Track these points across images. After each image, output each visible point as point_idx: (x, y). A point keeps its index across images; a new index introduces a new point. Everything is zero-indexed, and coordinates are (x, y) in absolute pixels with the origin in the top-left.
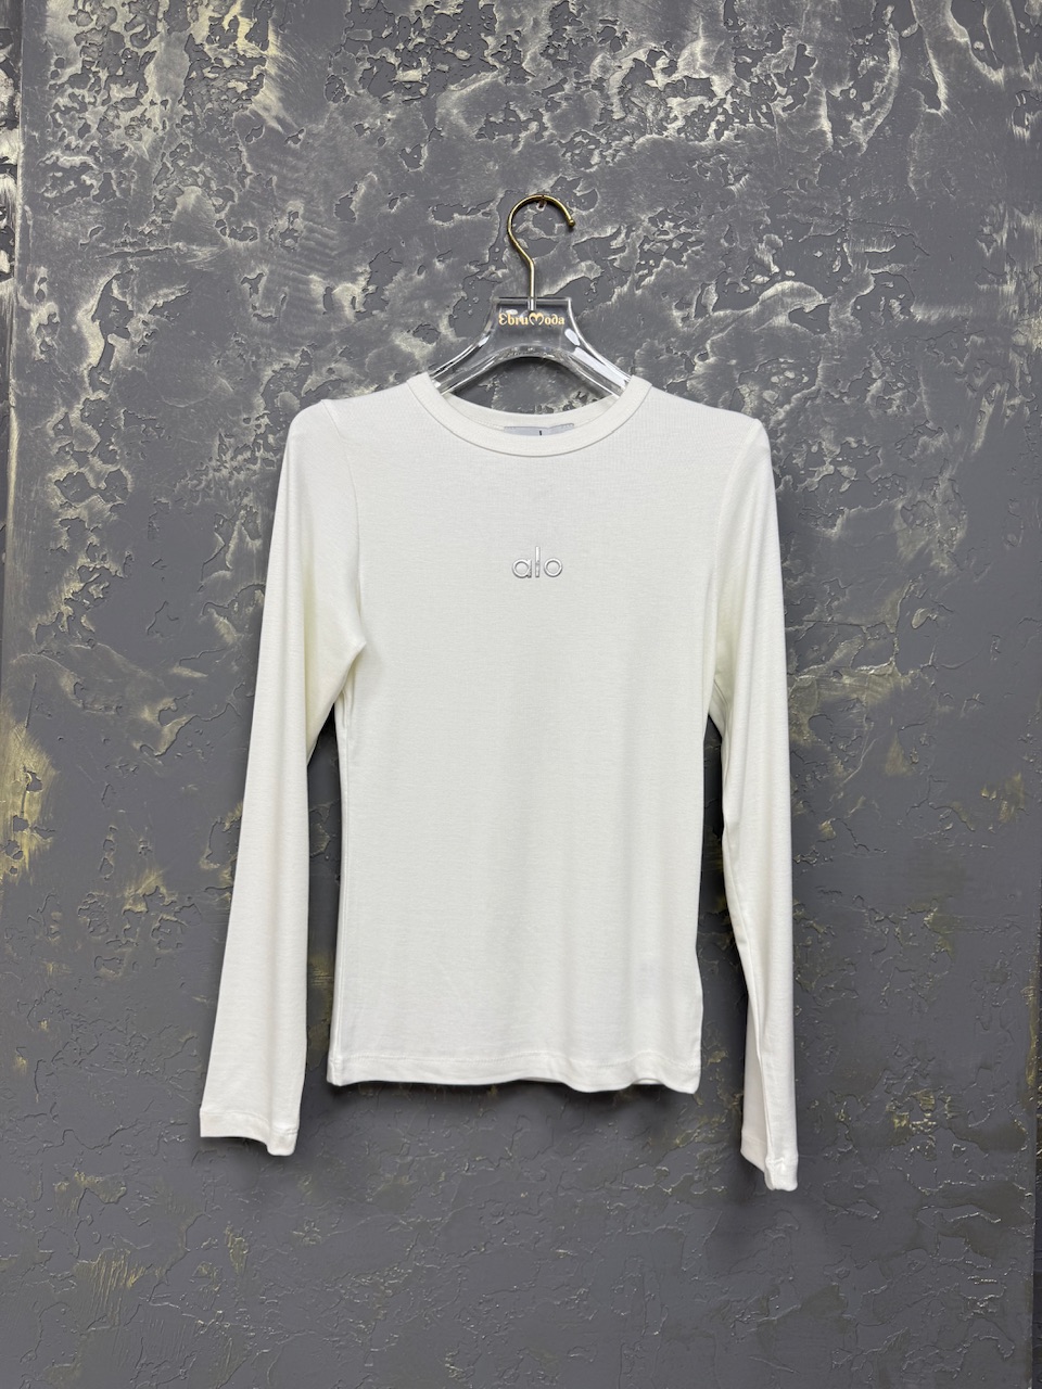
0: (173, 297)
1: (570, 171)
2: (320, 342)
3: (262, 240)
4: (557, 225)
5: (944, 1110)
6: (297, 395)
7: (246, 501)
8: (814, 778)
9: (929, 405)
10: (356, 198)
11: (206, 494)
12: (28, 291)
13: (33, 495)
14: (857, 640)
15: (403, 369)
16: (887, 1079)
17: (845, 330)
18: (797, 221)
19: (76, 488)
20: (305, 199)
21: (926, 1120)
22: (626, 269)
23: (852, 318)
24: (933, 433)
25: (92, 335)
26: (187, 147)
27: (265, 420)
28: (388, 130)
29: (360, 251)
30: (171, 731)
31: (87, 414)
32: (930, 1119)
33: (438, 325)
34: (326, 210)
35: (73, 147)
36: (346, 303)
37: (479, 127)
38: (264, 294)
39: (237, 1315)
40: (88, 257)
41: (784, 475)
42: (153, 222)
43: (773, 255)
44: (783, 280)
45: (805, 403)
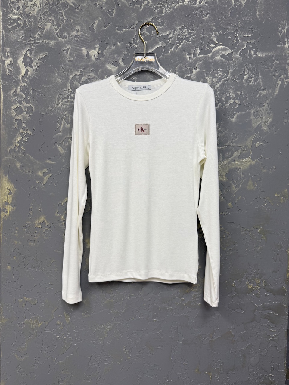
0: (44, 56)
1: (157, 15)
2: (86, 67)
3: (69, 38)
4: (153, 31)
5: (263, 284)
6: (79, 83)
7: (65, 113)
8: (226, 191)
9: (262, 82)
10: (95, 25)
11: (55, 112)
12: (4, 55)
13: (7, 113)
14: (240, 151)
15: (108, 74)
16: (247, 275)
17: (237, 60)
18: (223, 28)
19: (19, 110)
20: (81, 26)
21: (257, 286)
22: (173, 43)
23: (239, 56)
24: (263, 90)
25: (22, 67)
26: (47, 12)
27: (70, 90)
28: (104, 5)
29: (97, 41)
30: (47, 178)
31: (21, 90)
32: (259, 286)
33: (119, 62)
34: (87, 29)
35: (15, 13)
36: (93, 56)
37: (130, 3)
38: (69, 54)
39: (67, 335)
40: (20, 45)
41: (219, 103)
42: (38, 34)
43: (216, 38)
44: (219, 46)
45: (225, 82)
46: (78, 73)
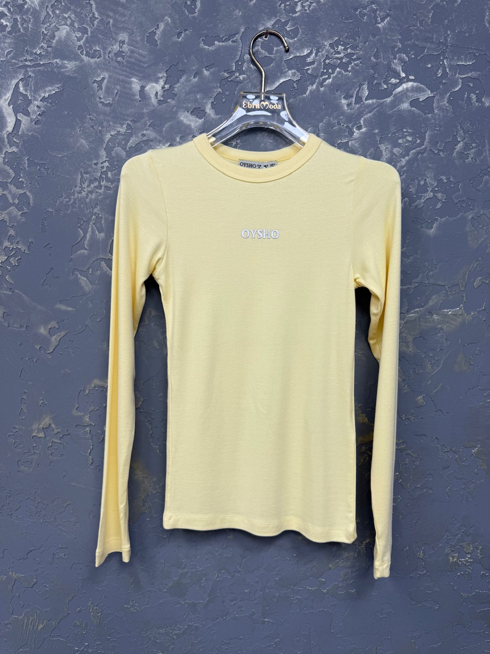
0: (54, 92)
1: (284, 16)
2: (138, 118)
3: (104, 58)
4: (275, 48)
5: (478, 553)
6: (125, 149)
7: (95, 210)
8: (414, 372)
10: (158, 32)
11: (74, 207)
14: (442, 296)
15: (186, 135)
16: (447, 536)
17: (443, 112)
18: (417, 45)
19: (2, 202)
20: (129, 33)
21: (467, 558)
22: (315, 74)
23: (447, 105)
25: (8, 114)
26: (61, 1)
27: (106, 164)
29: (161, 64)
30: (56, 340)
31: (7, 160)
32: (469, 558)
33: (205, 108)
34: (141, 39)
36: (153, 96)
38: (105, 90)
39: (95, 646)
40: (5, 68)
42: (42, 47)
43: (402, 66)
44: (407, 82)
45: (418, 155)
46: (123, 130)
